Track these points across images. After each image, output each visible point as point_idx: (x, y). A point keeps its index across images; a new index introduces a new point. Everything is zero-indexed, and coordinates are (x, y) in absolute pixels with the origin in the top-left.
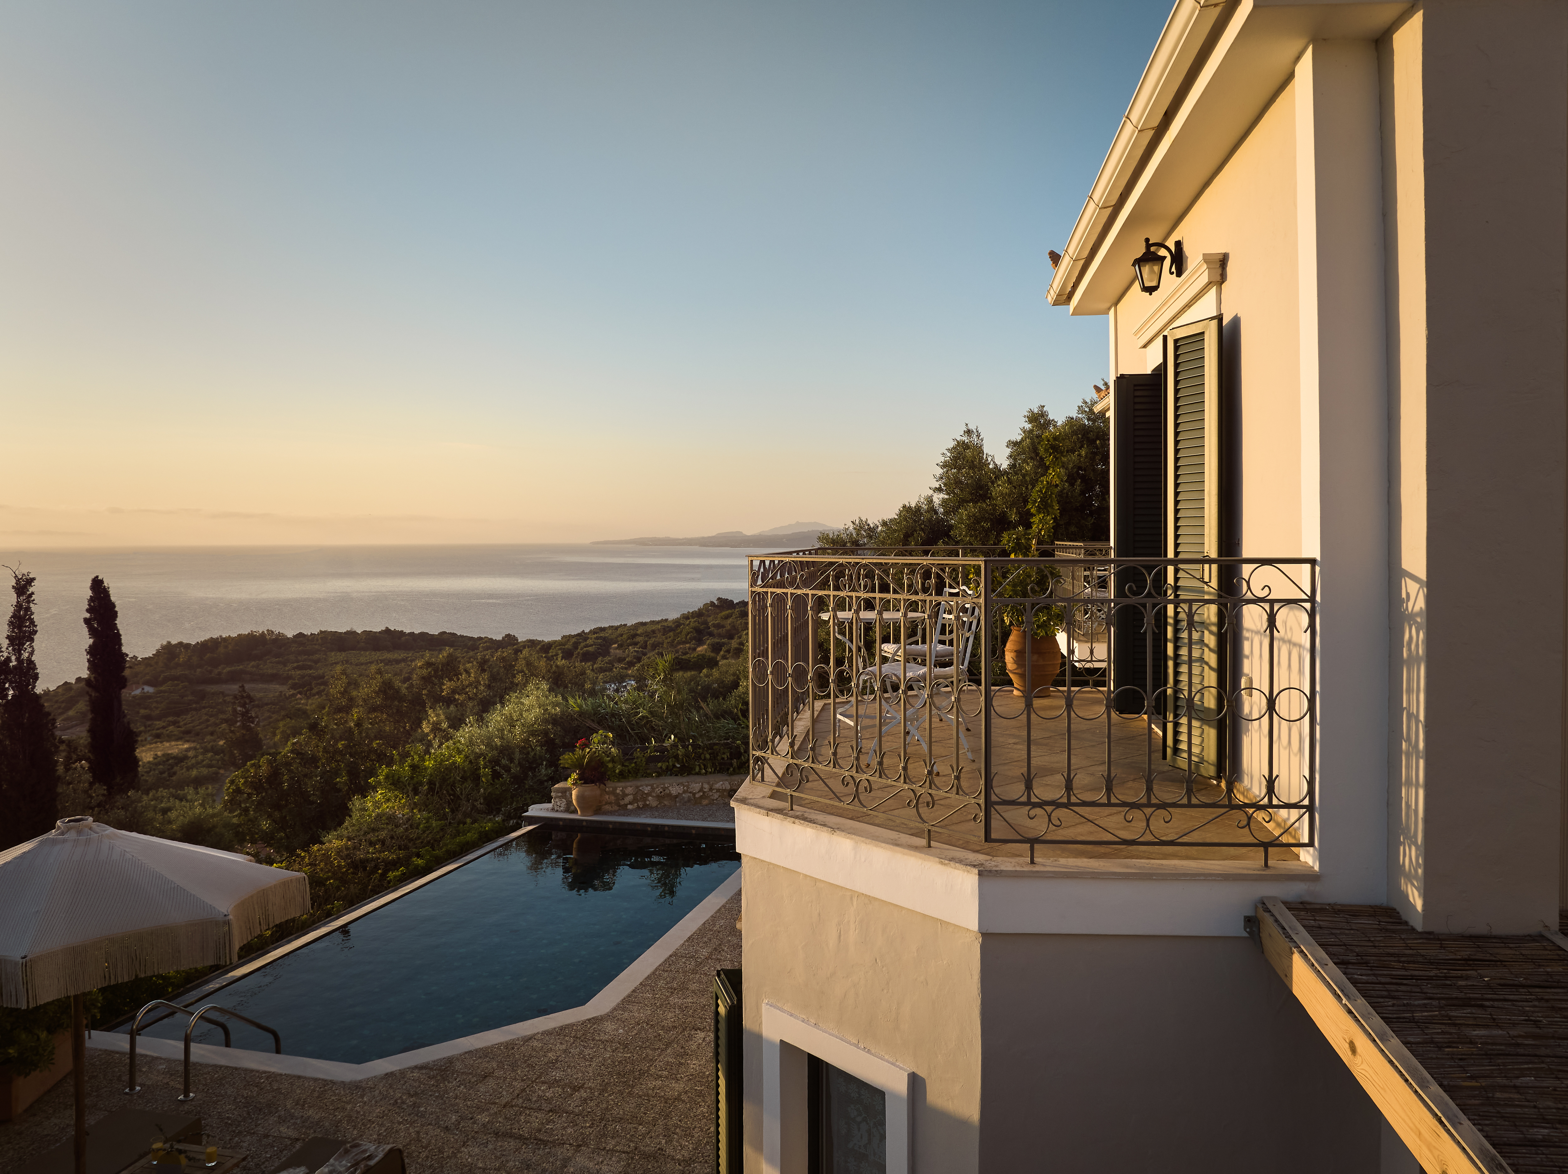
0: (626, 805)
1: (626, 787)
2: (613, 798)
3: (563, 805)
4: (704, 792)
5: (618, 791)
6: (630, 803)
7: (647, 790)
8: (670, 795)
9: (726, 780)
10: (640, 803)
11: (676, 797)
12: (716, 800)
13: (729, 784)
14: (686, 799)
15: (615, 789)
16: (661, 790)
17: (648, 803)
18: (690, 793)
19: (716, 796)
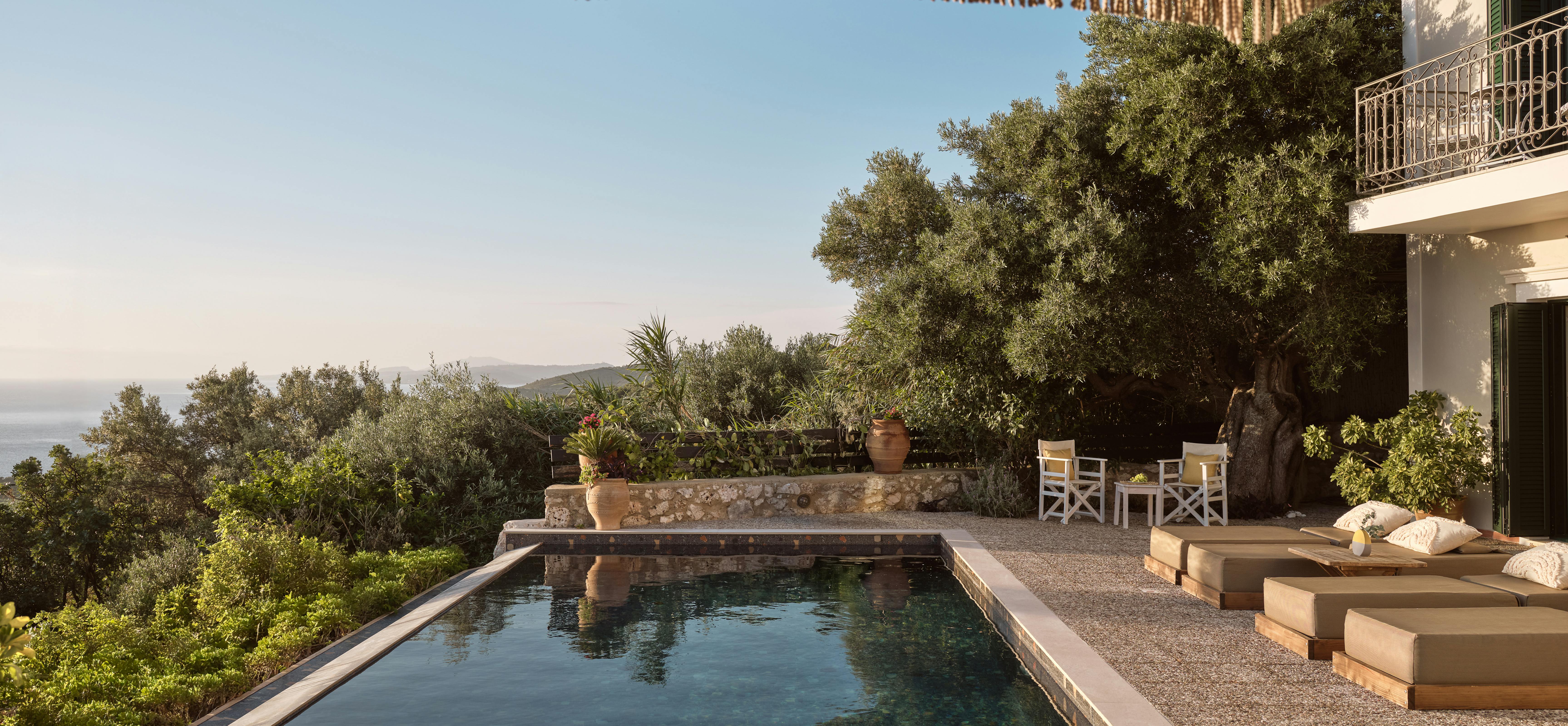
0: (659, 516)
1: (658, 489)
2: (639, 506)
3: (564, 517)
4: (766, 499)
5: (647, 495)
6: (665, 514)
7: (688, 493)
8: (719, 502)
9: (794, 481)
10: (678, 514)
11: (728, 505)
12: (782, 510)
13: (799, 486)
14: (742, 509)
15: (642, 492)
16: (707, 494)
17: (689, 513)
18: (747, 499)
19: (782, 504)
